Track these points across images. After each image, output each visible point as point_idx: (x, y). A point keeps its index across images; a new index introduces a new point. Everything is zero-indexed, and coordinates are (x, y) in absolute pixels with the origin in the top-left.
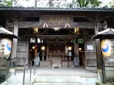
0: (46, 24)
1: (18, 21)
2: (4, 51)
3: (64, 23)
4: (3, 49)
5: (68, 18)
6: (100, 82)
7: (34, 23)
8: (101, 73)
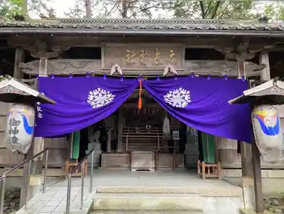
0: (117, 65)
1: (49, 59)
2: (16, 135)
3: (162, 64)
4: (16, 132)
5: (172, 51)
6: (250, 210)
7: (88, 62)
8: (250, 187)
